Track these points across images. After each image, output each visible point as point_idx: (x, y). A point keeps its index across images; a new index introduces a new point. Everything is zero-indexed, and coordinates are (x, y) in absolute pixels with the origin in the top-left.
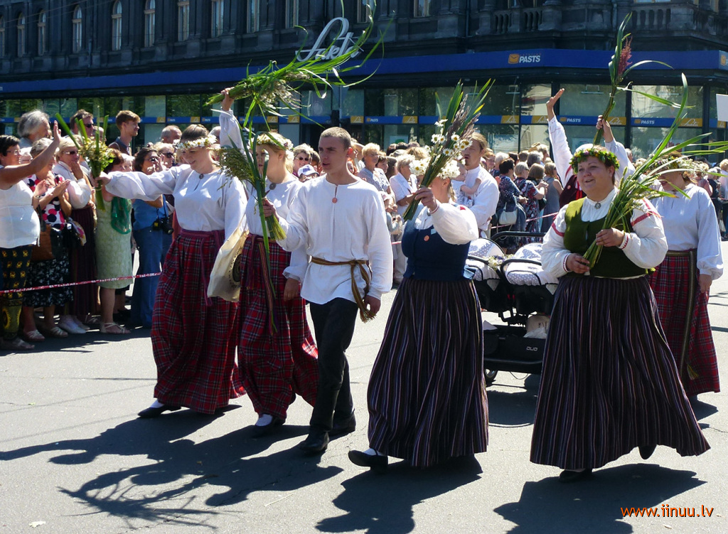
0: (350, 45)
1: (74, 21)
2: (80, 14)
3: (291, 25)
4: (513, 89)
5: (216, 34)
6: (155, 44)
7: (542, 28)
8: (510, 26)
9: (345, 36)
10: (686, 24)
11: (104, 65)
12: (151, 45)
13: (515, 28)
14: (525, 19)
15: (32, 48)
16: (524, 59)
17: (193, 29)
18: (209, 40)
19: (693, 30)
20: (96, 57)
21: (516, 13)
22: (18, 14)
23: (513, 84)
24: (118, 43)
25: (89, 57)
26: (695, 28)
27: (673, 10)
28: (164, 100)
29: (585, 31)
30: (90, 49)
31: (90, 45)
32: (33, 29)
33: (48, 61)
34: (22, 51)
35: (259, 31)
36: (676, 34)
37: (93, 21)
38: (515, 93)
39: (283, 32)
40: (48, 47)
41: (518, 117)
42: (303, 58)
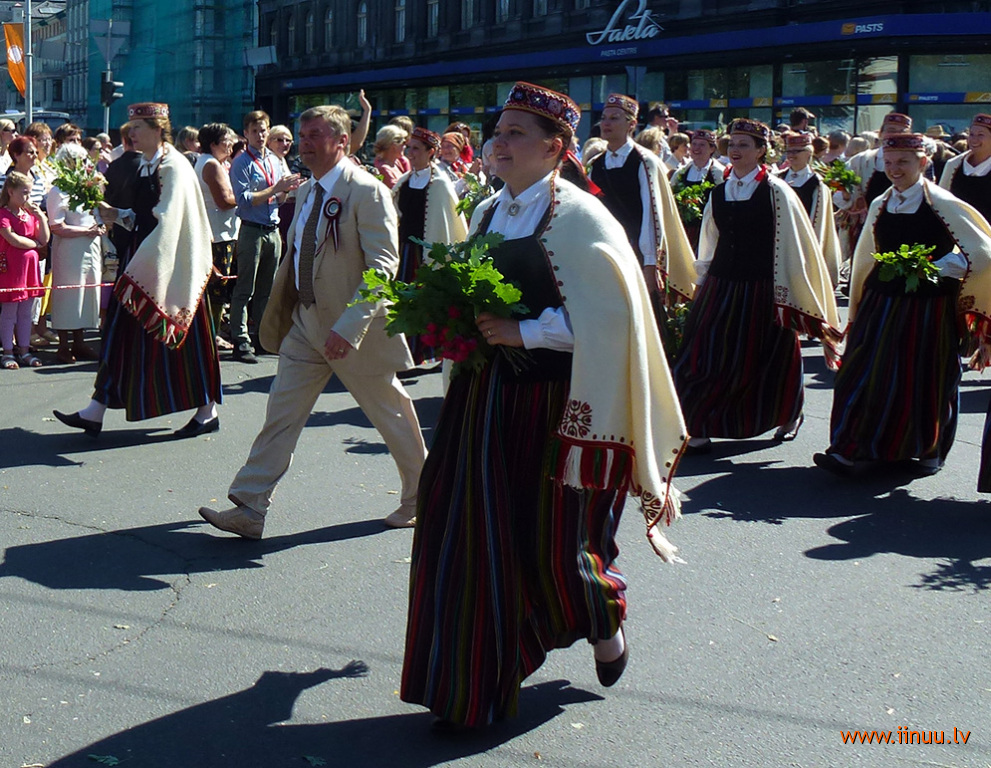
0: (648, 23)
1: (360, 16)
2: (364, 9)
3: (582, 5)
4: (847, 65)
5: (501, 20)
6: (439, 34)
9: (641, 14)
11: (387, 58)
12: (434, 34)
15: (319, 44)
16: (861, 29)
17: (477, 17)
18: (494, 27)
20: (380, 51)
22: (306, 13)
23: (847, 59)
24: (401, 36)
25: (373, 51)
28: (448, 92)
30: (374, 42)
31: (374, 38)
32: (320, 27)
33: (334, 57)
34: (310, 48)
35: (547, 15)
37: (377, 15)
38: (850, 68)
39: (573, 14)
40: (334, 43)
41: (853, 96)
42: (595, 41)
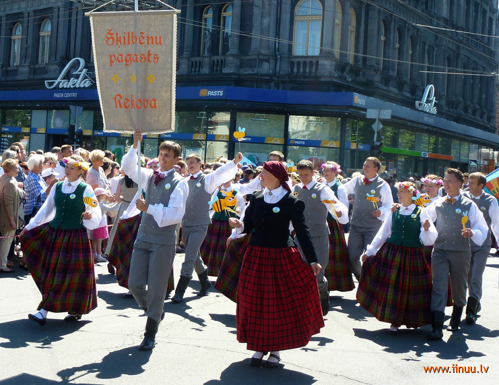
0: (85, 78)
3: (43, 61)
4: (202, 115)
7: (225, 71)
8: (202, 68)
9: (81, 71)
10: (330, 72)
13: (205, 70)
14: (213, 65)
16: (211, 93)
19: (334, 77)
21: (207, 60)
23: (202, 111)
26: (336, 75)
27: (320, 62)
29: (256, 74)
35: (19, 65)
36: (322, 79)
39: (37, 66)
41: (205, 135)
42: (50, 86)
